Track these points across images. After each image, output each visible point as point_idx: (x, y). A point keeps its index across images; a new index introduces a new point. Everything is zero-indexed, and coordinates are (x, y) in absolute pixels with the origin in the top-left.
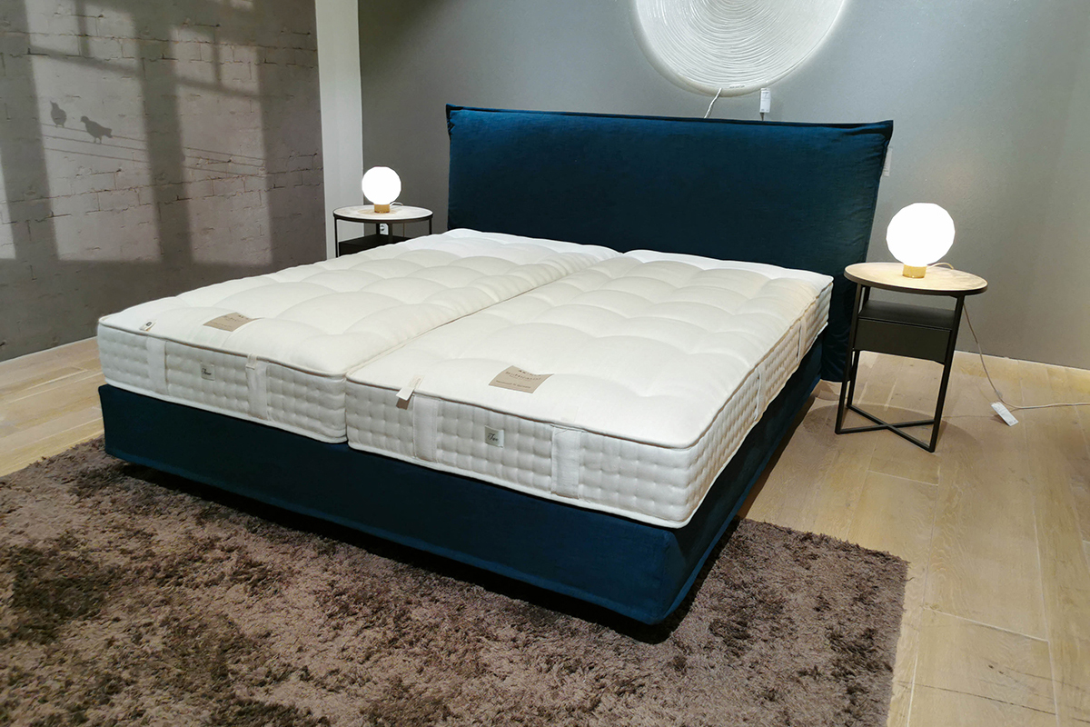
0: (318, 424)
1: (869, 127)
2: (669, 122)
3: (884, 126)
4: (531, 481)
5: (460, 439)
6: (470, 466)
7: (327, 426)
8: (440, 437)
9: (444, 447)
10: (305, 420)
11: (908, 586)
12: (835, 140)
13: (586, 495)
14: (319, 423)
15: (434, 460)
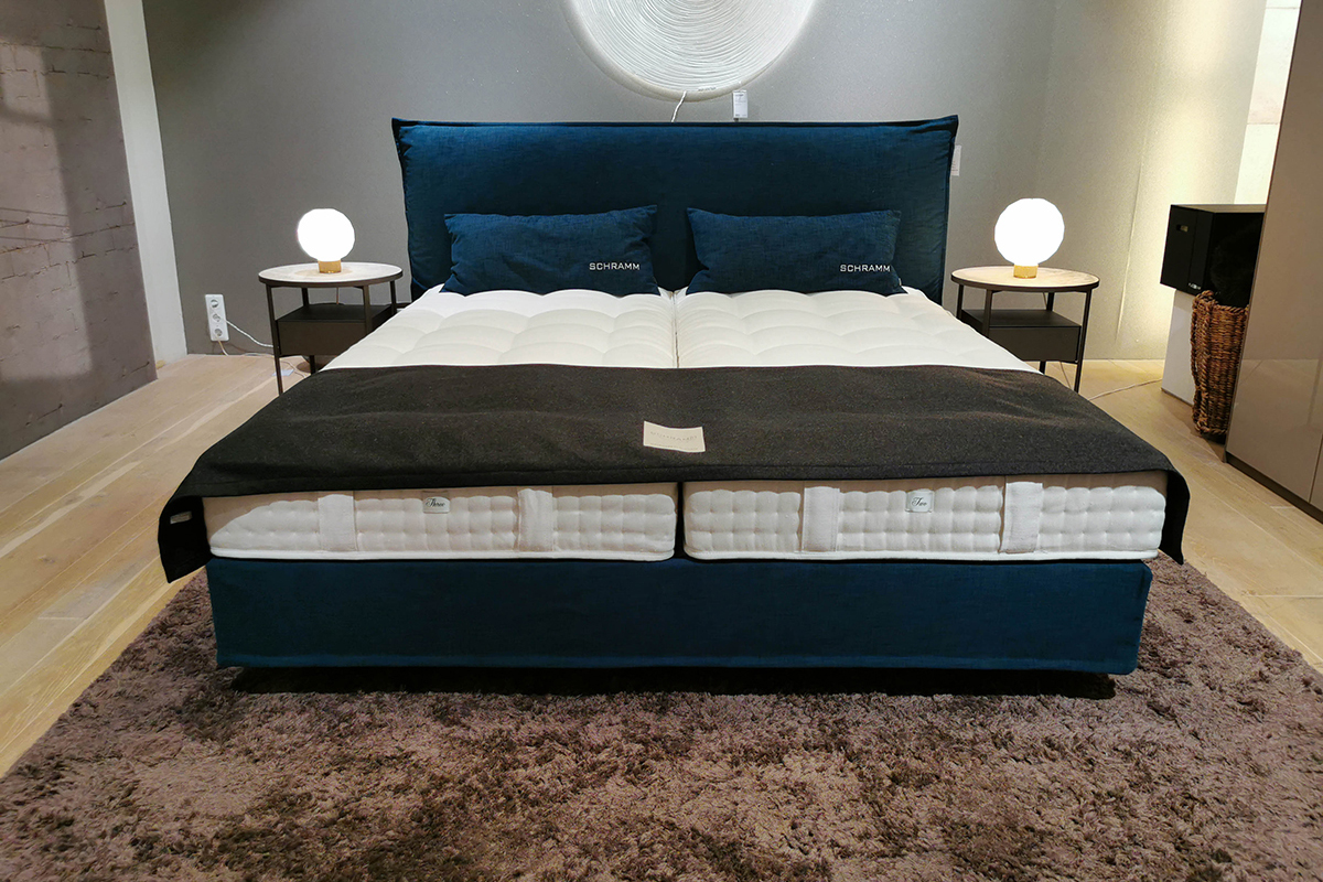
0: (642, 539)
1: (935, 124)
2: (710, 128)
3: (949, 122)
4: (971, 545)
5: (870, 514)
6: (885, 544)
7: (658, 540)
8: (841, 517)
9: (846, 529)
10: (619, 538)
11: (1208, 577)
12: (903, 140)
13: (1045, 545)
14: (643, 537)
15: (833, 549)
